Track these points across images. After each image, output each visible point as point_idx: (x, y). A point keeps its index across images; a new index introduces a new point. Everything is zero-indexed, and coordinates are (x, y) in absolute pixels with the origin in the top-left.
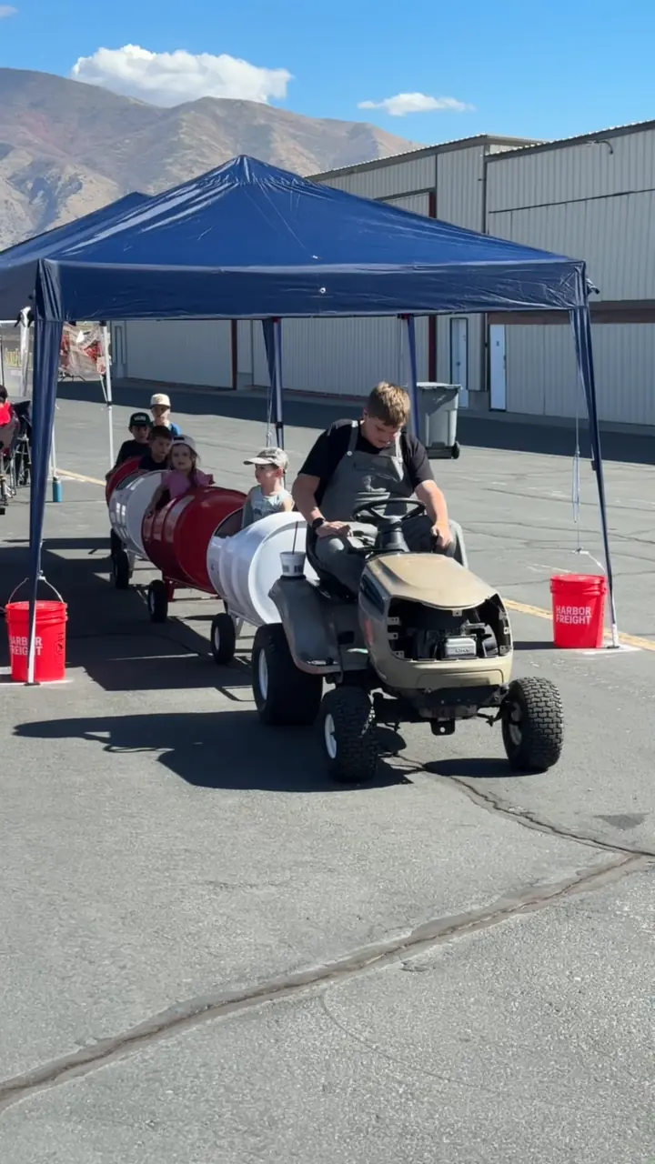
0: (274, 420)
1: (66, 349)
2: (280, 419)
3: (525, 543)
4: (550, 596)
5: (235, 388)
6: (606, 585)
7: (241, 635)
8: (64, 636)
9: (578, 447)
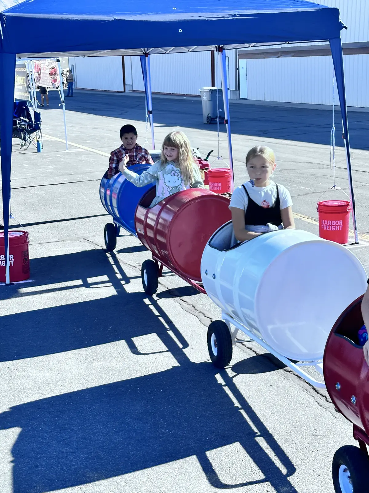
1: (40, 73)
2: (151, 109)
3: (279, 171)
4: (317, 215)
5: (125, 91)
9: (334, 125)
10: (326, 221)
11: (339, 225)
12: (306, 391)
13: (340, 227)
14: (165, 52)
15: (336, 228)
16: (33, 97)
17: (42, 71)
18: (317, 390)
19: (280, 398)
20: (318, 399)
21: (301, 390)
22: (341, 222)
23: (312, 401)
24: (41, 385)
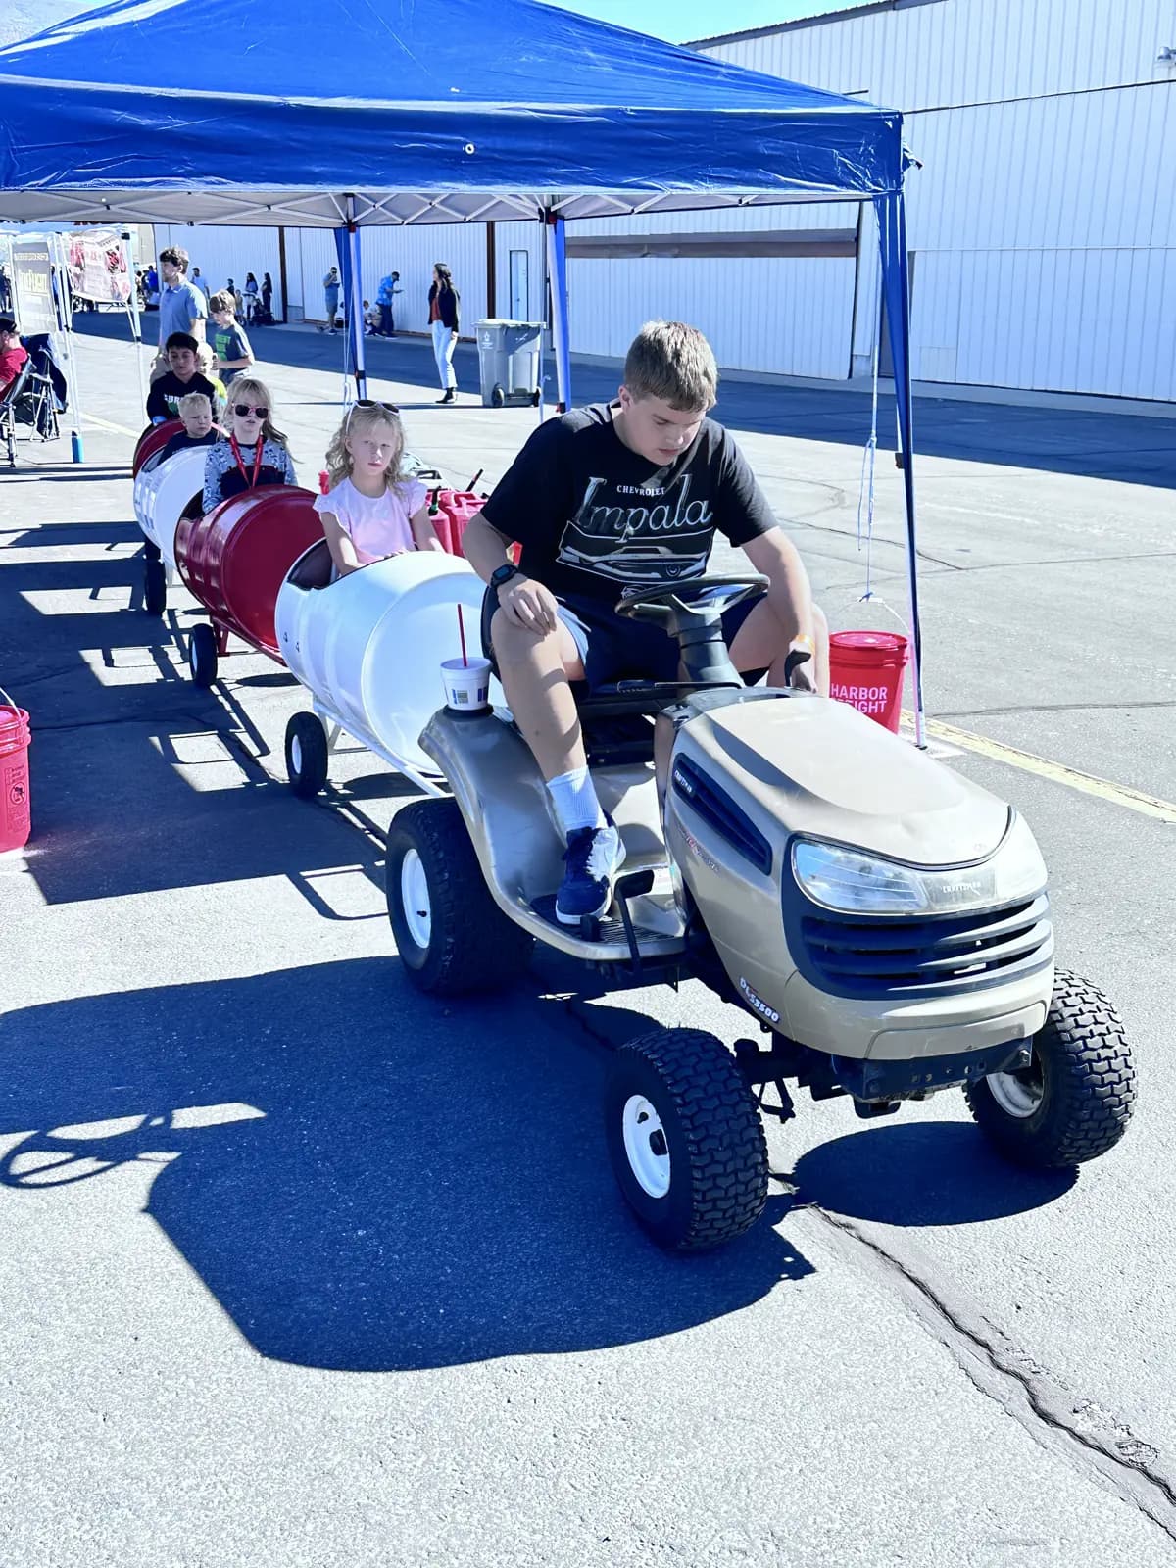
0: (353, 369)
1: (82, 265)
2: (361, 368)
6: (909, 651)
7: (336, 747)
8: (26, 770)
9: (874, 432)
10: (844, 687)
11: (878, 699)
12: (918, 1319)
13: (880, 705)
14: (400, 220)
15: (871, 707)
16: (64, 324)
17: (88, 260)
18: (951, 1313)
19: (838, 1351)
20: (966, 1359)
21: (900, 1311)
22: (883, 692)
23: (948, 1366)
24: (37, 1279)
